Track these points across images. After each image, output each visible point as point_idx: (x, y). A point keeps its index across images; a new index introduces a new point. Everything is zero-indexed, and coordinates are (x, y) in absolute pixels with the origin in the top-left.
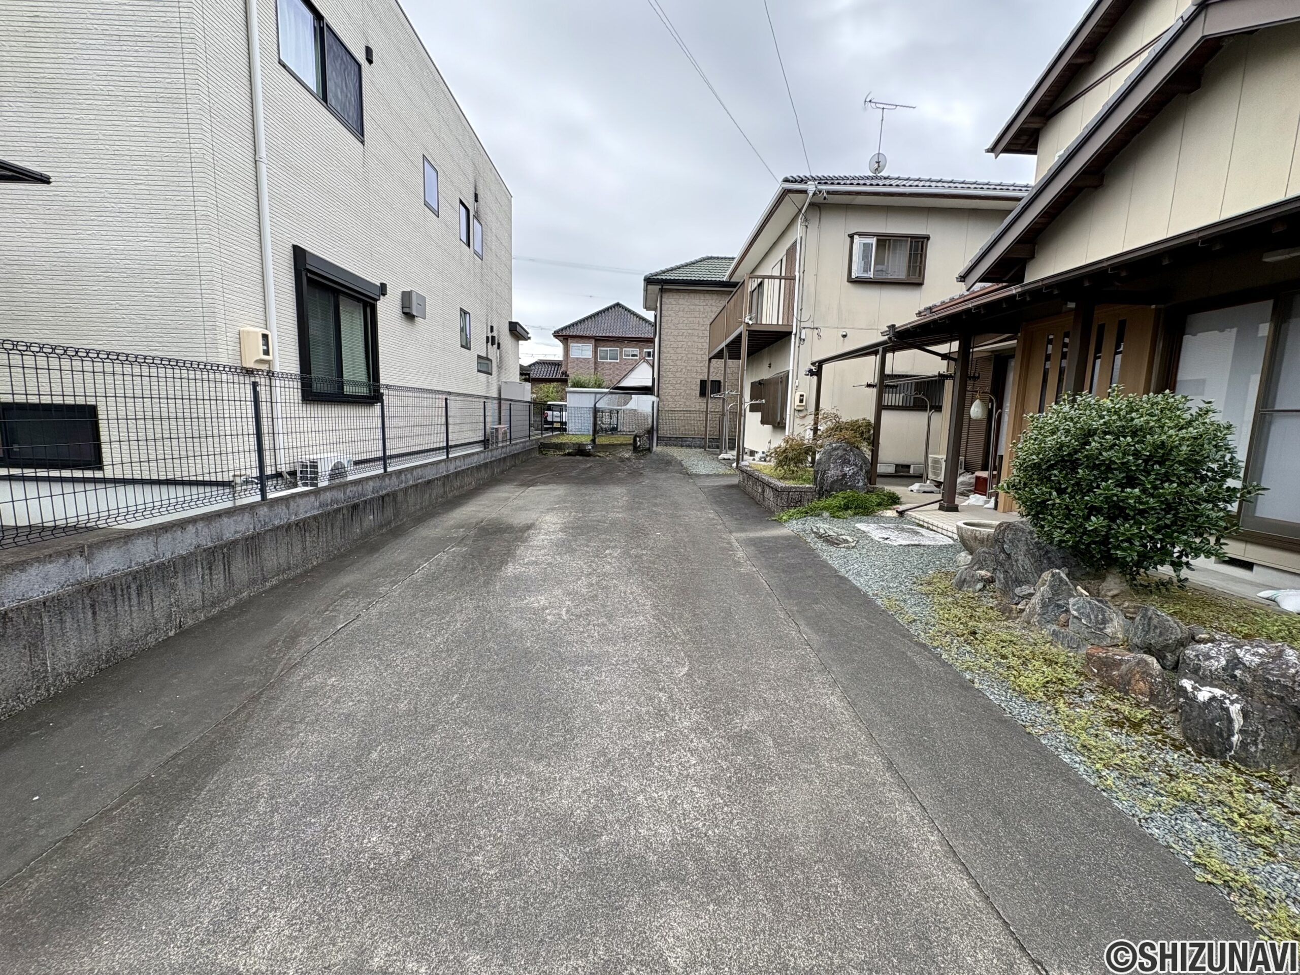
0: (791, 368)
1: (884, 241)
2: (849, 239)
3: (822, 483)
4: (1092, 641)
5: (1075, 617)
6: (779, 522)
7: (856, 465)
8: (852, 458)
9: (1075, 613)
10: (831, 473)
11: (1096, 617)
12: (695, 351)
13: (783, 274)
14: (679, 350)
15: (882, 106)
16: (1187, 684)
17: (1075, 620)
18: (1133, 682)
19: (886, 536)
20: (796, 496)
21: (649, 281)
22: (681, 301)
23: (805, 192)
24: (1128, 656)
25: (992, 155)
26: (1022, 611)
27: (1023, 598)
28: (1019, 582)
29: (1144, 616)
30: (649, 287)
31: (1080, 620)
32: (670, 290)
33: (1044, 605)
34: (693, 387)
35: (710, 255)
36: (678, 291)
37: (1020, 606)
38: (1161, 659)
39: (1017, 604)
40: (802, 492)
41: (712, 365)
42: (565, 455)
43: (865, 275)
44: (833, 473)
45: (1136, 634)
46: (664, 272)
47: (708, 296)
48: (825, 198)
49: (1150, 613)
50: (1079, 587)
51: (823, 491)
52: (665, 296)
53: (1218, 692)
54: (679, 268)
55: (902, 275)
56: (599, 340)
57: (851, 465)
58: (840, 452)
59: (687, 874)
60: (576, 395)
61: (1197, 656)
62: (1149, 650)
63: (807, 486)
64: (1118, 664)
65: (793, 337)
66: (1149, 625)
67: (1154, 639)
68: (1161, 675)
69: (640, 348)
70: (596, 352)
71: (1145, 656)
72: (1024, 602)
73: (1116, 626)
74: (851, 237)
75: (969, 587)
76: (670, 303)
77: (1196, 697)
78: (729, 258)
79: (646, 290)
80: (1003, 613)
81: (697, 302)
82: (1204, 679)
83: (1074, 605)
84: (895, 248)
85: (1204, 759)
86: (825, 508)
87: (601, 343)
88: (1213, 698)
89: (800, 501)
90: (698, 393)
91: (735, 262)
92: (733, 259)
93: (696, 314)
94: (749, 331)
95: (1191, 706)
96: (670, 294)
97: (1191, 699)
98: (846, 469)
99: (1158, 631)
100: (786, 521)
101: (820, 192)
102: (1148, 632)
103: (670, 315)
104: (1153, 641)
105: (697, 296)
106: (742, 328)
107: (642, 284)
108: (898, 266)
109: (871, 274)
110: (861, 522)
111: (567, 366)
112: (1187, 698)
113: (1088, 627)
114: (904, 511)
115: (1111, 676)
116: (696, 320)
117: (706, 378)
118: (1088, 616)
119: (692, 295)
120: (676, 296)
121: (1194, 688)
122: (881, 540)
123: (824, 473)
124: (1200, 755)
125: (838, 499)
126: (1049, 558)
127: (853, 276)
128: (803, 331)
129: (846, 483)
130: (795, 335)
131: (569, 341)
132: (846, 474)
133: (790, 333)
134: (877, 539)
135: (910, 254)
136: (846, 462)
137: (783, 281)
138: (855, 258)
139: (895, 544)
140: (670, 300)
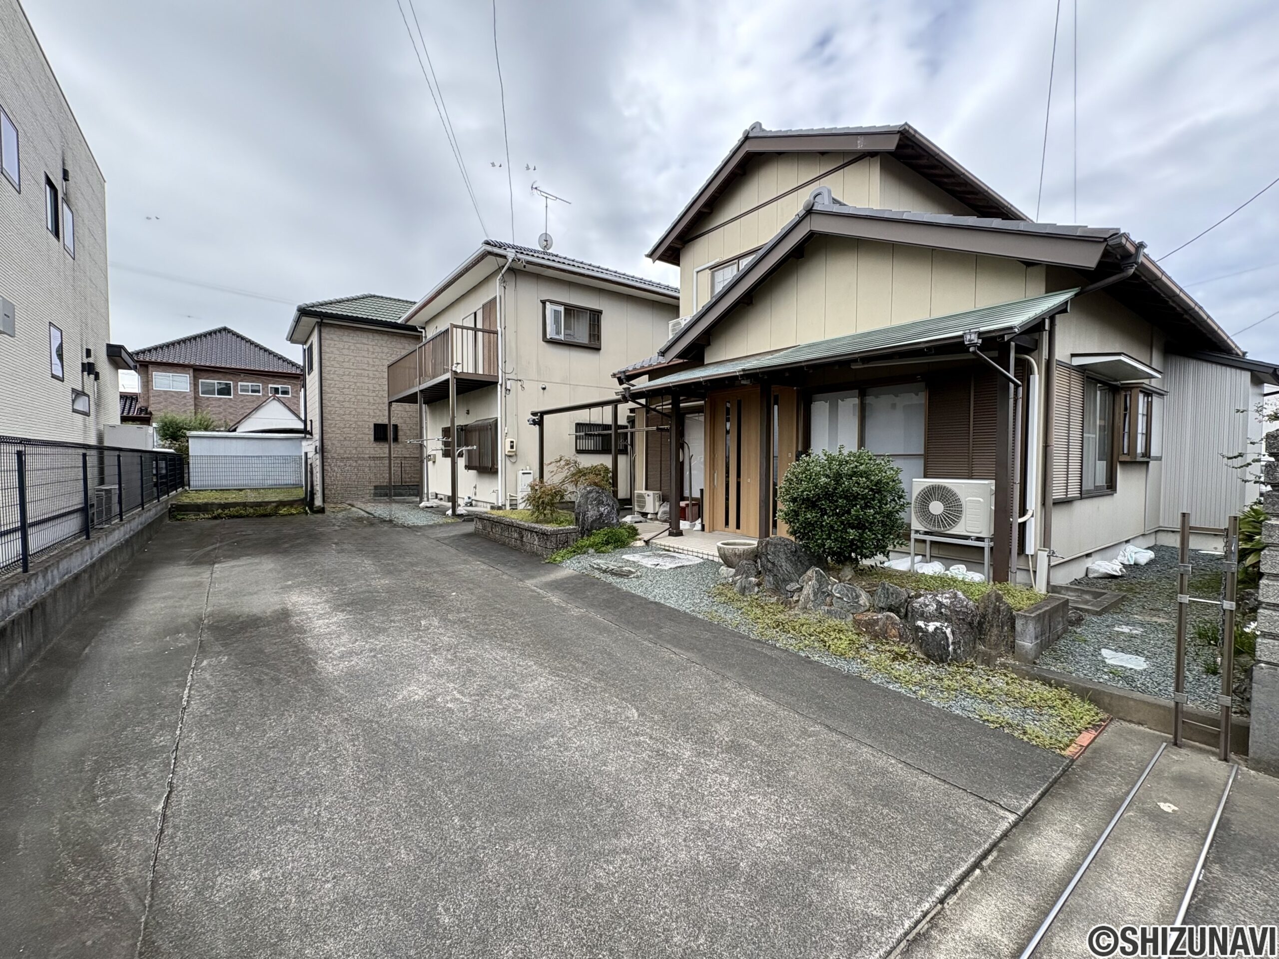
0: (499, 416)
1: (571, 311)
2: (541, 304)
3: (583, 524)
4: (852, 611)
5: (839, 598)
6: (554, 564)
7: (608, 505)
8: (605, 499)
9: (838, 595)
10: (590, 514)
11: (852, 595)
12: (366, 393)
13: (479, 326)
14: (346, 391)
15: (546, 195)
16: (921, 623)
17: (838, 600)
18: (888, 631)
19: (656, 563)
20: (563, 538)
21: (304, 312)
22: (345, 338)
23: (505, 257)
24: (880, 616)
25: (650, 260)
26: (797, 601)
27: (794, 592)
28: (786, 581)
29: (884, 588)
30: (304, 319)
31: (842, 599)
32: (331, 325)
33: (815, 594)
34: (366, 431)
35: (373, 293)
36: (341, 327)
37: (795, 598)
38: (898, 613)
39: (792, 597)
40: (568, 533)
41: (392, 409)
42: (215, 518)
43: (557, 337)
44: (592, 514)
45: (880, 601)
46: (322, 305)
47: (377, 337)
48: (525, 267)
49: (886, 586)
50: (831, 578)
51: (586, 531)
52: (325, 331)
53: (938, 624)
54: (340, 302)
55: (584, 339)
56: (198, 371)
57: (605, 506)
58: (594, 495)
59: (817, 856)
60: (205, 441)
61: (920, 606)
62: (890, 609)
63: (571, 527)
64: (876, 622)
65: (499, 387)
66: (888, 593)
67: (892, 601)
68: (901, 623)
69: (263, 382)
70: (195, 385)
71: (888, 613)
72: (796, 594)
73: (864, 599)
74: (544, 303)
75: (750, 591)
76: (332, 339)
77: (927, 630)
78: (411, 302)
79: (297, 321)
80: (786, 605)
81: (365, 341)
82: (927, 620)
83: (835, 590)
84: (578, 318)
85: (941, 665)
86: (591, 546)
87: (202, 374)
88: (937, 628)
89: (567, 542)
90: (372, 438)
91: (414, 308)
92: (415, 303)
93: (365, 354)
94: (457, 379)
95: (926, 636)
96: (332, 330)
97: (926, 632)
98: (602, 509)
99: (894, 596)
100: (560, 562)
101: (519, 260)
102: (888, 598)
103: (332, 352)
104: (893, 603)
105: (365, 335)
106: (447, 376)
107: (293, 313)
108: (582, 334)
109: (562, 337)
110: (626, 553)
111: (148, 400)
112: (923, 632)
113: (848, 603)
114: (649, 540)
115: (875, 631)
116: (365, 360)
117: (386, 421)
118: (847, 595)
119: (358, 333)
120: (339, 332)
121: (926, 625)
122: (653, 567)
123: (585, 514)
124: (937, 664)
125: (599, 537)
126: (801, 561)
127: (548, 337)
128: (509, 382)
129: (604, 521)
130: (501, 385)
131: (150, 368)
132: (602, 514)
133: (497, 383)
134: (649, 566)
135: (590, 324)
136: (600, 503)
137: (480, 334)
138: (548, 321)
139: (667, 568)
140: (331, 336)
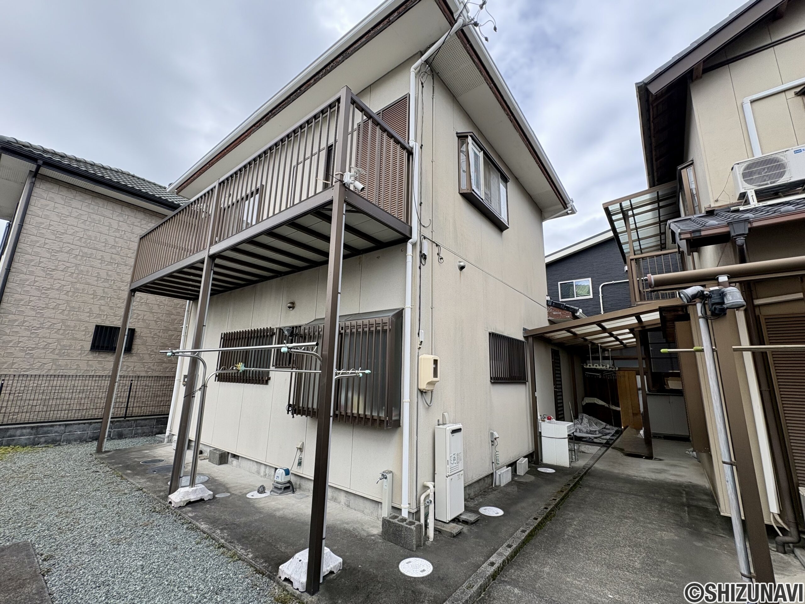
0: (408, 306)
2: (457, 138)
14: (57, 274)
22: (75, 204)
32: (55, 181)
34: (80, 335)
36: (72, 186)
43: (477, 192)
47: (128, 212)
52: (42, 186)
74: (461, 137)
90: (88, 346)
93: (104, 229)
109: (481, 194)
116: (102, 238)
120: (66, 193)
128: (424, 243)
130: (415, 245)
140: (51, 195)
